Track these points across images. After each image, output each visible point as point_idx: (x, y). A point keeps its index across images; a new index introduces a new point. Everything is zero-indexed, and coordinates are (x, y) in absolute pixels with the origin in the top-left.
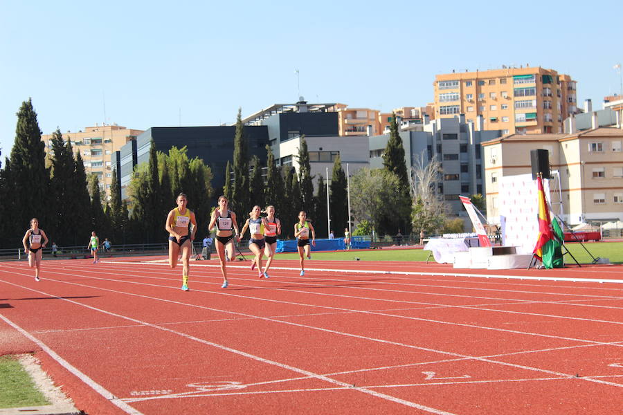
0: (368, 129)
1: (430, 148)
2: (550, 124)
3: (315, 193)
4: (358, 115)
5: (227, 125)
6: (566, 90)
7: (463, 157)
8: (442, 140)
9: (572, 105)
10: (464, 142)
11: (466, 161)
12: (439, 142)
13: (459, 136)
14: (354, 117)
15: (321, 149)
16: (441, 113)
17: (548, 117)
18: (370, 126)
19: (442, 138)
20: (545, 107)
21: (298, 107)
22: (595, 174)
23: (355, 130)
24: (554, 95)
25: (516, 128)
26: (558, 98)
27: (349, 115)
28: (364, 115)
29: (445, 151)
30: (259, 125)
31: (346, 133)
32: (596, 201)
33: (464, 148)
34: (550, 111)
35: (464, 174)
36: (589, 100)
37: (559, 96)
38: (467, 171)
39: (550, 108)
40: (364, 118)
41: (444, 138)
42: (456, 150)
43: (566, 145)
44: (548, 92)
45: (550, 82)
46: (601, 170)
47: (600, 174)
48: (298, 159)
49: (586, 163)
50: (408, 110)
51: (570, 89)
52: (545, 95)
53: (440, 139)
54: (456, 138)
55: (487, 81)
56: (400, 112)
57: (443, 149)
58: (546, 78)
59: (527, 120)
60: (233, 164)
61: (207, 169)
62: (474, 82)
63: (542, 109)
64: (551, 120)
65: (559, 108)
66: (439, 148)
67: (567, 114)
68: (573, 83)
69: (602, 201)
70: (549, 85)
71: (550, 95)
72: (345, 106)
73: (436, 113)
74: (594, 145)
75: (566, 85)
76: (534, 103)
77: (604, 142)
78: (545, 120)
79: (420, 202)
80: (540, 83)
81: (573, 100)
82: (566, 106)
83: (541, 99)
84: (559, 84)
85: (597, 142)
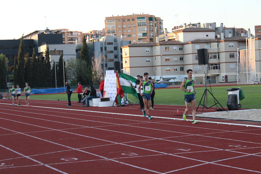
0: (76, 40)
1: (101, 48)
2: (152, 38)
3: (51, 69)
4: (73, 34)
5: (16, 39)
6: (159, 24)
7: (115, 52)
8: (107, 45)
9: (161, 30)
10: (115, 46)
11: (117, 54)
12: (105, 46)
13: (113, 43)
14: (72, 35)
15: (55, 49)
16: (108, 33)
17: (152, 35)
18: (77, 39)
19: (107, 44)
20: (150, 31)
21: (46, 31)
22: (166, 60)
23: (72, 40)
24: (154, 25)
25: (139, 39)
26: (155, 27)
27: (70, 34)
28: (76, 34)
29: (108, 49)
30: (30, 39)
31: (69, 42)
32: (167, 70)
33: (116, 48)
34: (152, 32)
35: (116, 59)
36: (166, 29)
37: (156, 26)
38: (117, 58)
39: (152, 31)
40: (75, 35)
41: (108, 44)
42: (113, 49)
43: (155, 48)
44: (151, 24)
45: (152, 20)
46: (169, 58)
47: (168, 60)
48: (45, 54)
49: (163, 55)
50: (95, 31)
51: (160, 23)
52: (150, 26)
53: (106, 45)
54: (113, 44)
55: (126, 20)
56: (91, 32)
57: (107, 49)
58: (151, 18)
59: (143, 36)
60: (18, 56)
61: (6, 59)
62: (121, 20)
63: (149, 31)
64: (152, 36)
65: (156, 31)
66: (106, 48)
67: (159, 34)
68: (162, 21)
69: (169, 70)
70: (152, 22)
71: (152, 26)
72: (68, 30)
73: (106, 33)
74: (166, 48)
75: (159, 22)
76: (146, 29)
77: (170, 47)
78: (150, 36)
79: (95, 72)
80: (148, 21)
81: (162, 28)
82: (159, 30)
83: (149, 28)
84: (156, 21)
85: (167, 46)
